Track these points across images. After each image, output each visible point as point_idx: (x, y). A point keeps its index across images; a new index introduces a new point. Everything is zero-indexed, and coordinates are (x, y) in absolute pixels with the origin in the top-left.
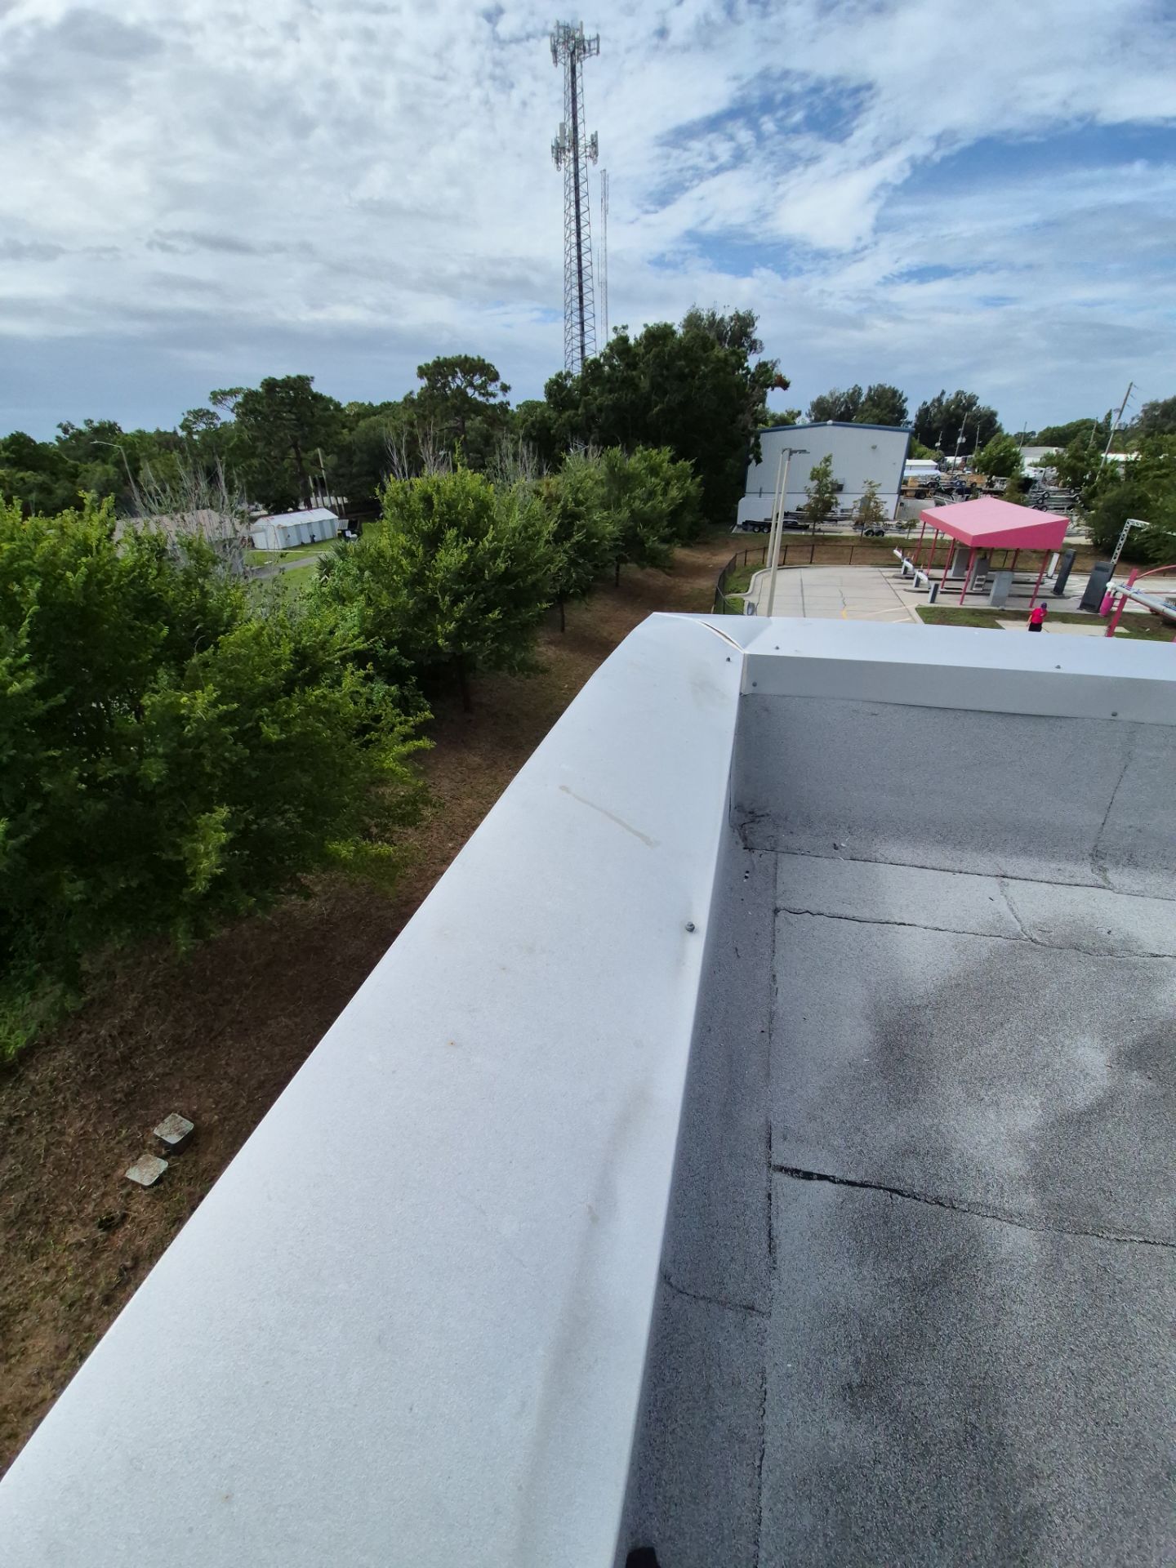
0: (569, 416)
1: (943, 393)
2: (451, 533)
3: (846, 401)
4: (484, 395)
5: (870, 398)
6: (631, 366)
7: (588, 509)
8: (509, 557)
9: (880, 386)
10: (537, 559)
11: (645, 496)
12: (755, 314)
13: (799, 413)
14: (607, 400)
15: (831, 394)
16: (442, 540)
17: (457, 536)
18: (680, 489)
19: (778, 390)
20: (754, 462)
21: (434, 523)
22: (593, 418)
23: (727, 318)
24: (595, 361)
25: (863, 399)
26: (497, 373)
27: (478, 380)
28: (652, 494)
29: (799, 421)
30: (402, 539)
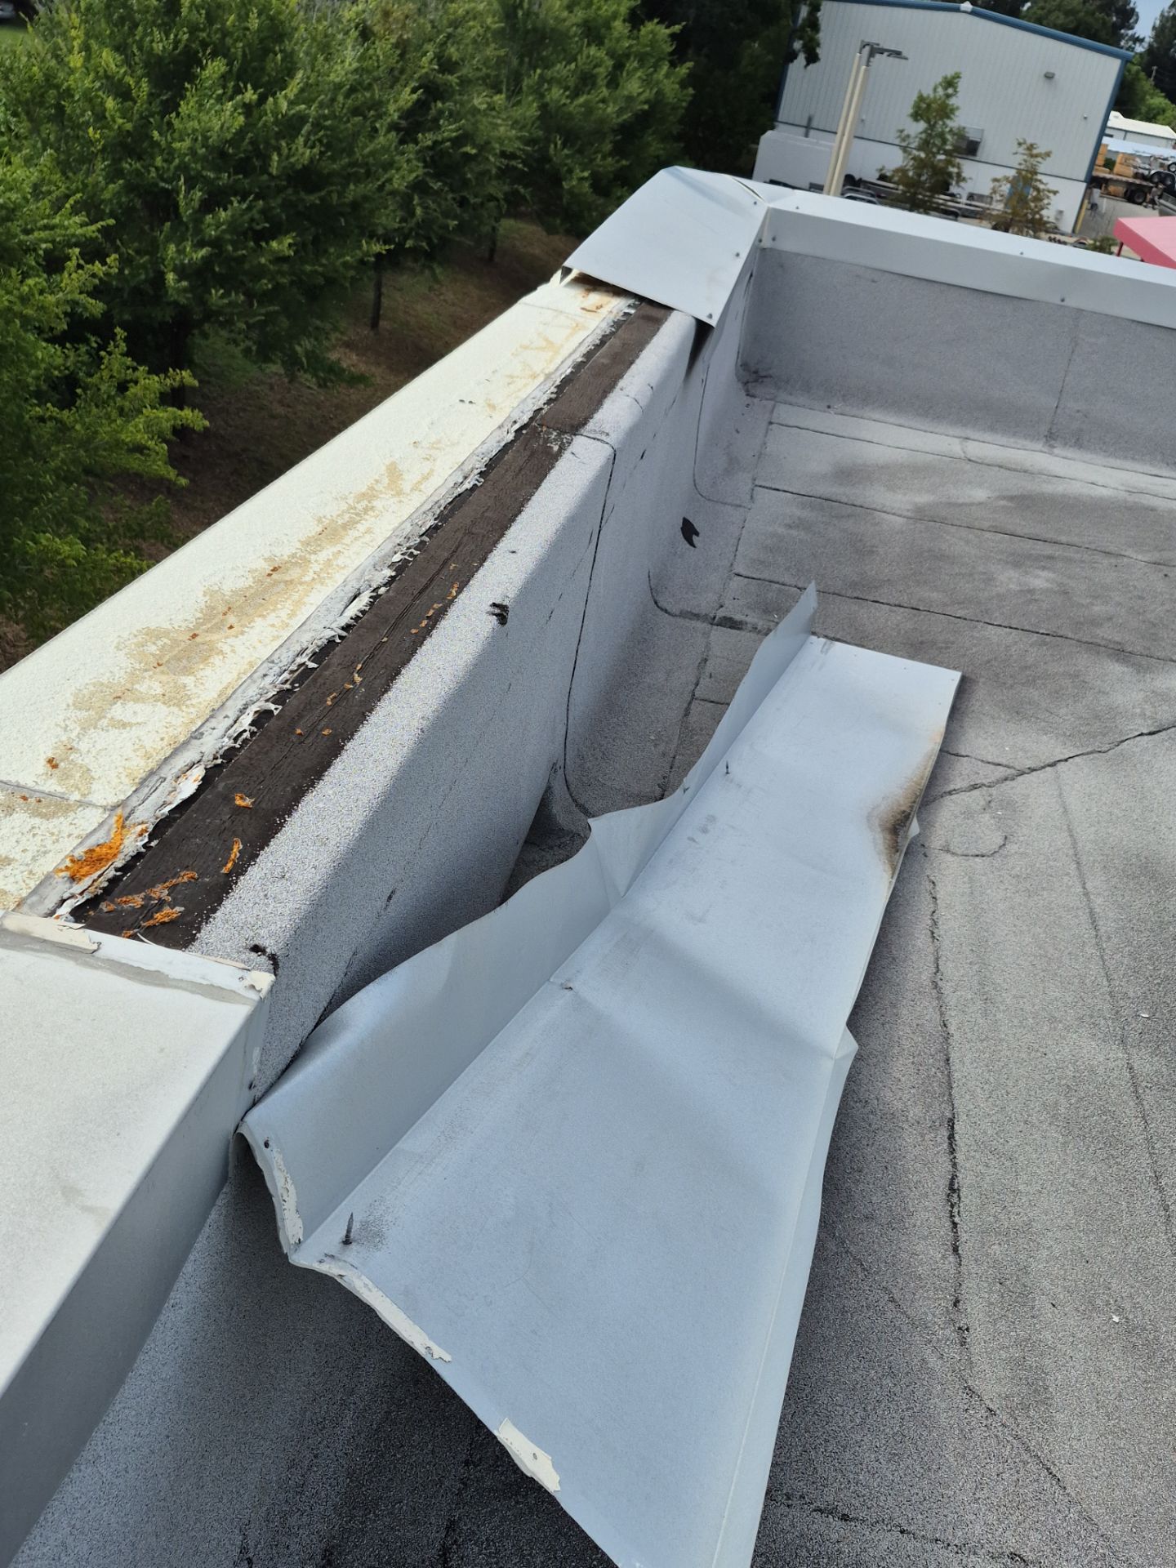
2: (214, 68)
7: (464, 81)
8: (320, 141)
10: (372, 153)
11: (572, 82)
16: (192, 78)
17: (224, 77)
18: (647, 82)
20: (801, 59)
21: (177, 42)
28: (587, 80)
30: (108, 59)
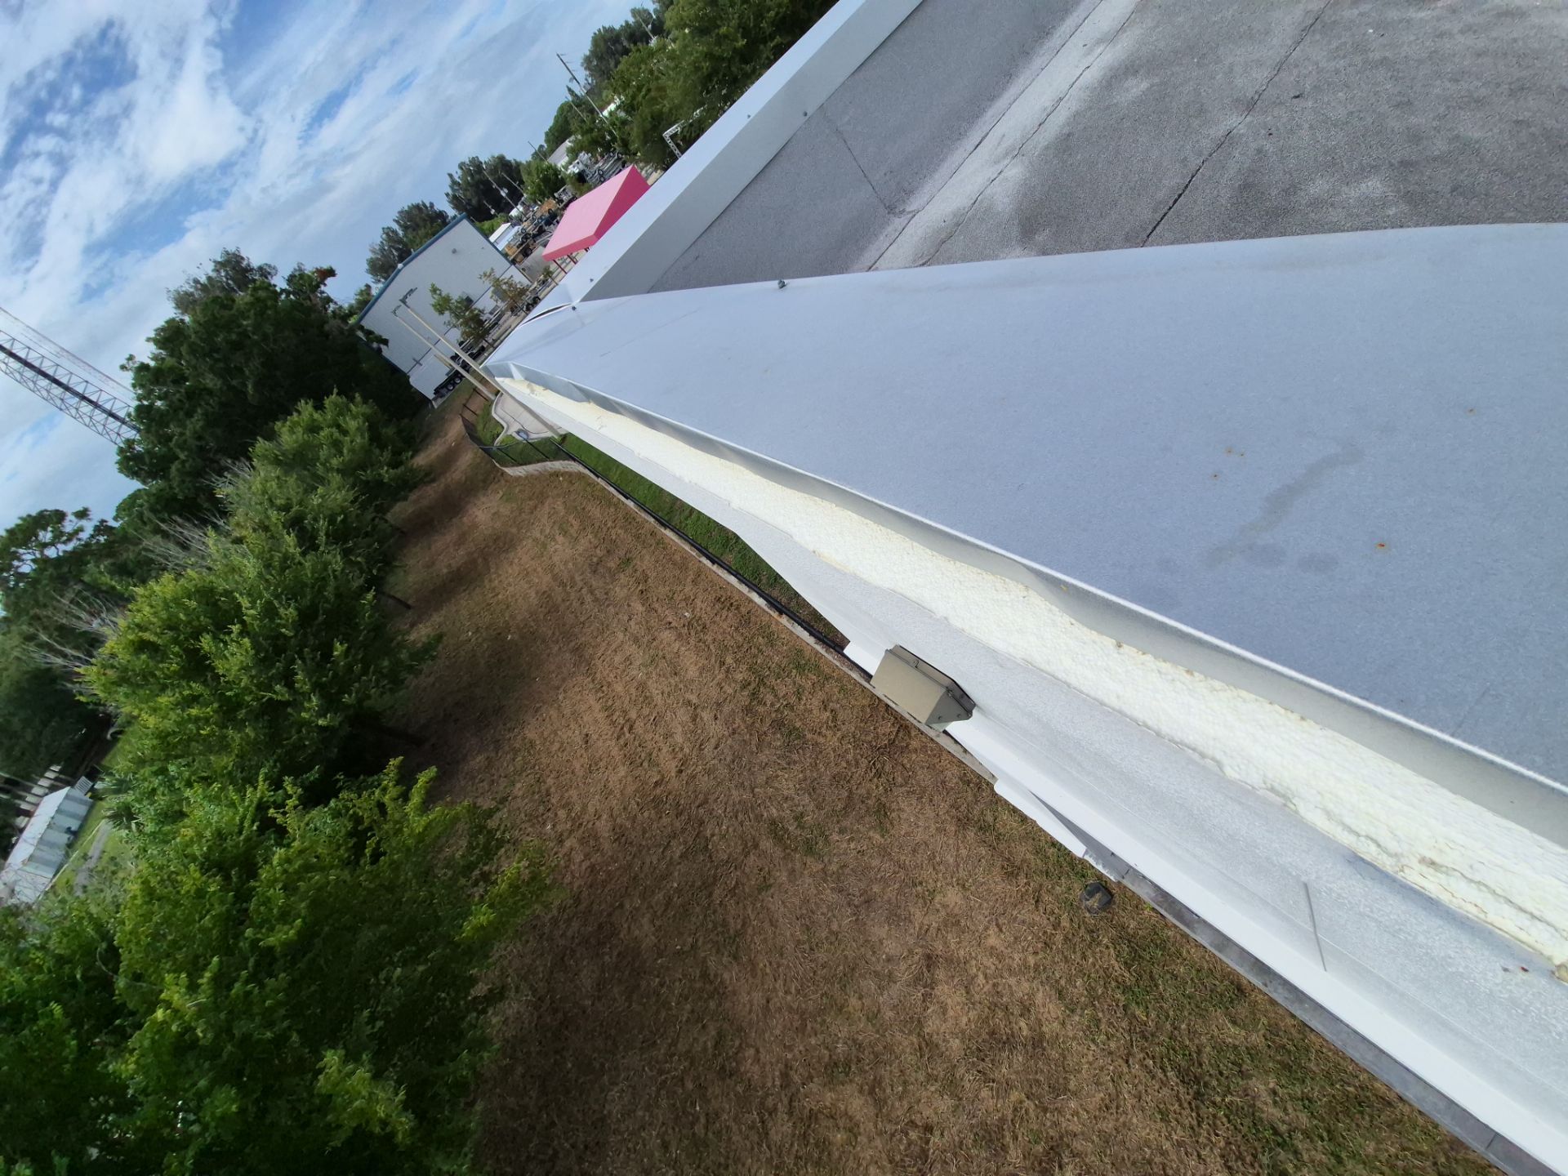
0: (178, 470)
1: (450, 176)
2: (206, 643)
3: (390, 247)
4: (69, 540)
5: (405, 228)
6: (180, 379)
7: (300, 503)
8: (288, 599)
9: (401, 212)
10: (313, 573)
11: (333, 451)
12: (232, 249)
13: (368, 287)
14: (196, 423)
15: (373, 252)
16: (206, 657)
17: (215, 638)
18: (354, 418)
19: (329, 281)
20: (382, 346)
21: (177, 655)
22: (201, 449)
23: (213, 275)
24: (139, 409)
25: (401, 233)
26: (57, 511)
27: (46, 536)
28: (337, 445)
29: (374, 292)
30: (164, 700)
